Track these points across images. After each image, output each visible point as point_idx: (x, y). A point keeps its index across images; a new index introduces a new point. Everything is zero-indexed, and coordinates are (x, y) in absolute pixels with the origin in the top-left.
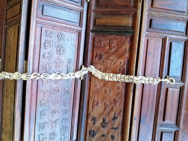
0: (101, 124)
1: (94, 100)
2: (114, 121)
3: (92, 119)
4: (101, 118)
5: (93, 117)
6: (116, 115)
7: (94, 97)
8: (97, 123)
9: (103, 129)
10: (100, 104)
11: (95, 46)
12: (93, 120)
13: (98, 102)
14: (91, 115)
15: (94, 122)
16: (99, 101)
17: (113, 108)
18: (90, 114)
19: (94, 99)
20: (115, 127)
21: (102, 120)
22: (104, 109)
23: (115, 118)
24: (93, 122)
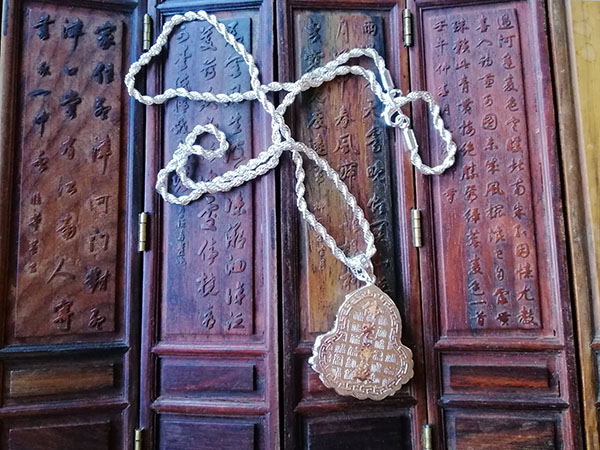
0: (80, 102)
1: (106, 161)
2: (45, 113)
3: (107, 112)
4: (83, 117)
5: (105, 118)
6: (39, 128)
7: (107, 170)
8: (93, 101)
9: (74, 90)
10: (88, 151)
11: (112, 307)
12: (103, 108)
13: (95, 156)
14: (112, 121)
15: (101, 104)
16: (90, 160)
17: (49, 146)
18: (115, 124)
19: (106, 164)
20: (41, 97)
21: (78, 112)
22: (75, 140)
23: (42, 120)
24: (105, 105)
